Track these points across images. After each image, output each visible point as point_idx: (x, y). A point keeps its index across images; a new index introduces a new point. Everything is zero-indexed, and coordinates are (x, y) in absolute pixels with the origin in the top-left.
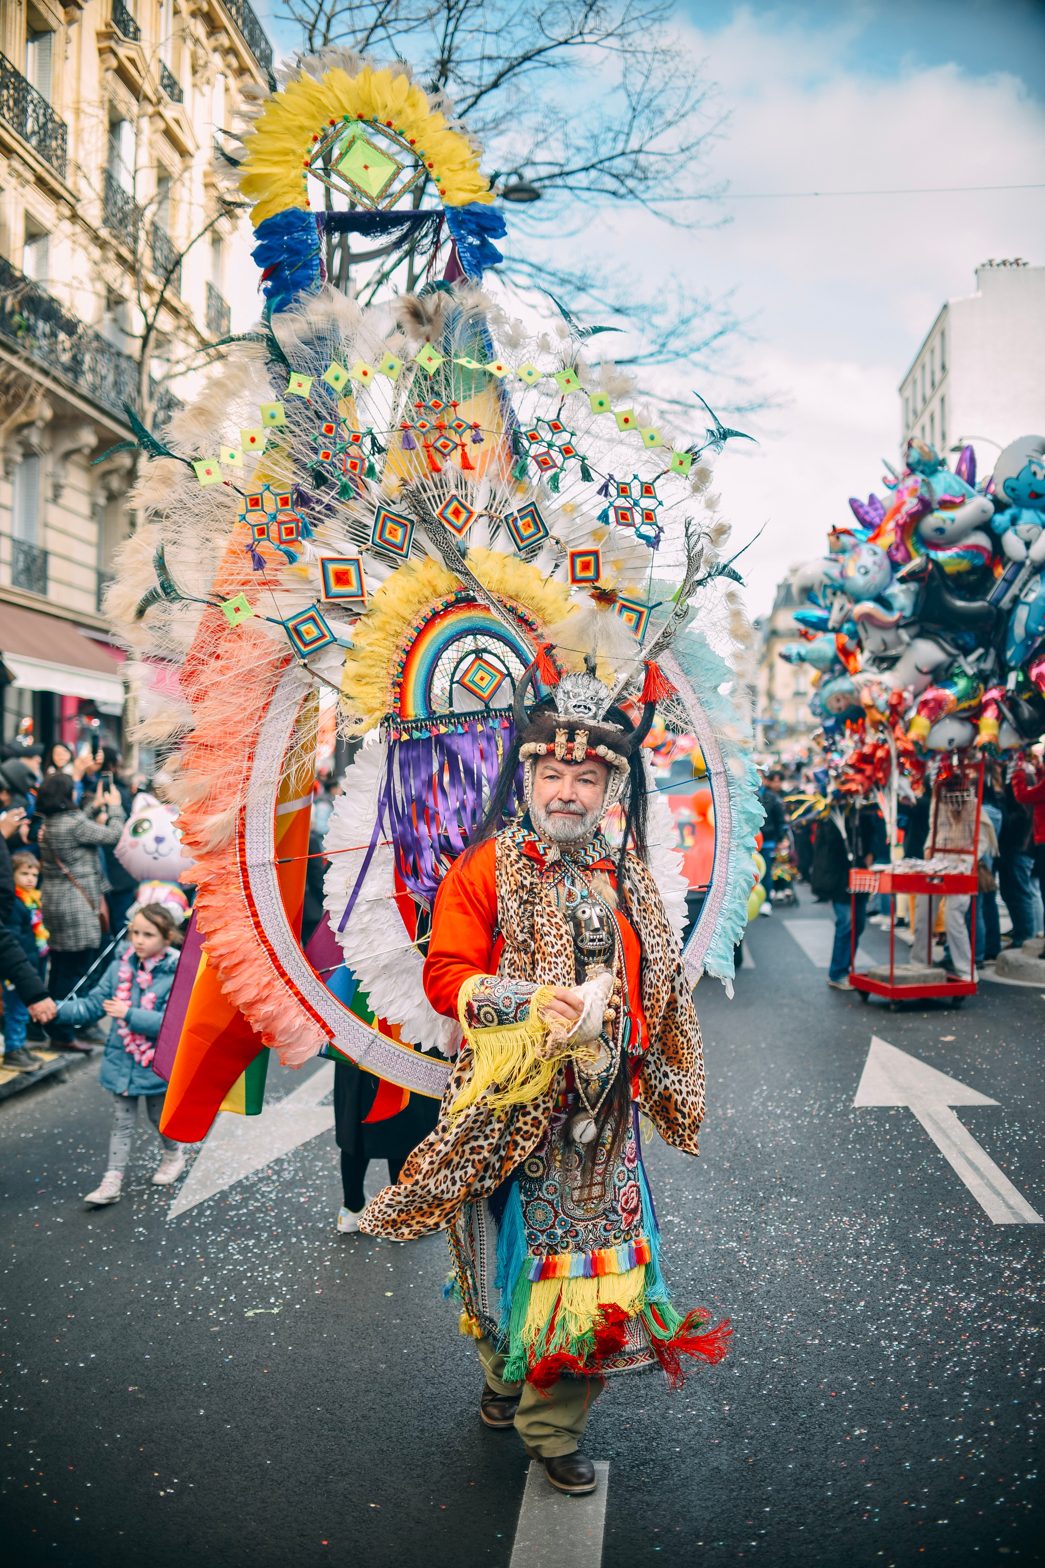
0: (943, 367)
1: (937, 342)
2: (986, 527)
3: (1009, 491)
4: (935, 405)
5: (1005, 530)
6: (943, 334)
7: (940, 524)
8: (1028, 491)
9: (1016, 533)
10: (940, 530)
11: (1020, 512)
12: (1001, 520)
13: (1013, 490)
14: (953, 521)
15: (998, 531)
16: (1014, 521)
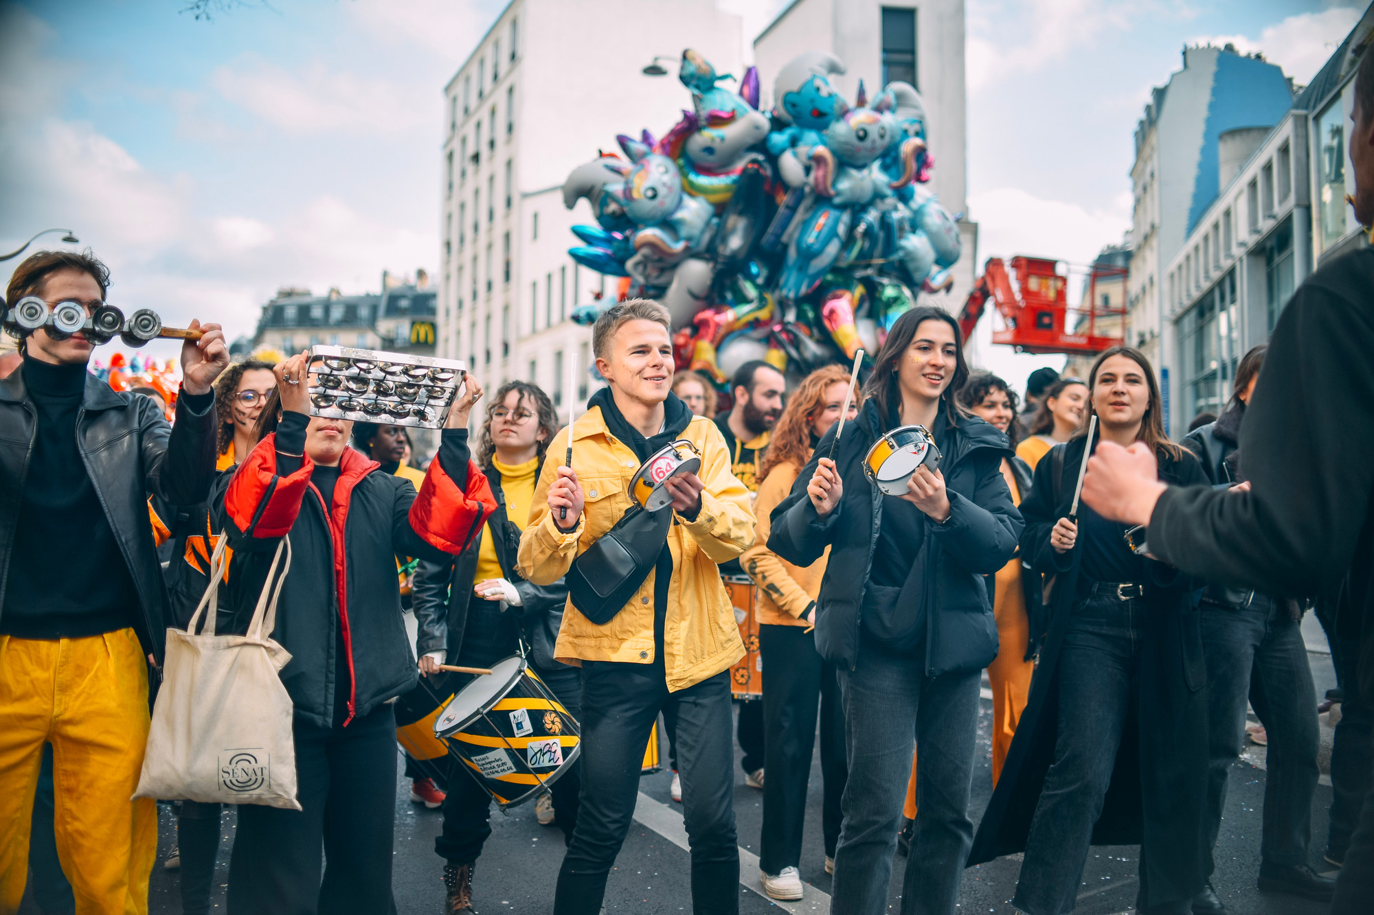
0: (513, 57)
1: (505, 33)
2: (761, 145)
3: (789, 106)
4: (500, 97)
5: (783, 150)
6: (514, 24)
7: (708, 144)
8: (809, 107)
9: (796, 155)
10: (709, 150)
11: (801, 133)
12: (779, 139)
13: (794, 105)
14: (723, 139)
15: (774, 151)
16: (794, 142)
